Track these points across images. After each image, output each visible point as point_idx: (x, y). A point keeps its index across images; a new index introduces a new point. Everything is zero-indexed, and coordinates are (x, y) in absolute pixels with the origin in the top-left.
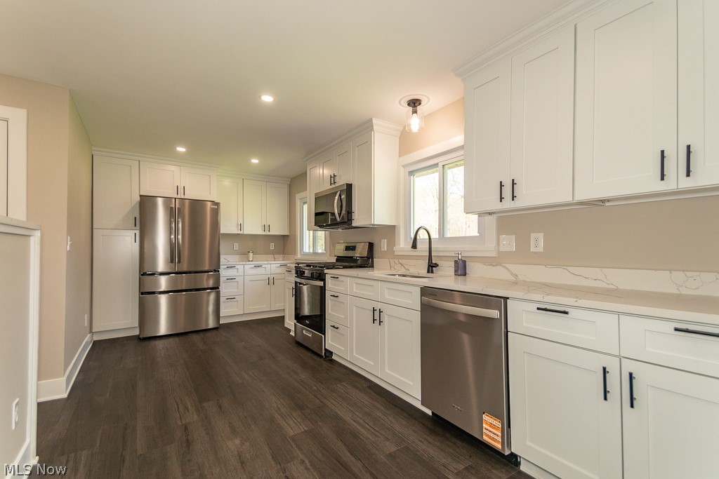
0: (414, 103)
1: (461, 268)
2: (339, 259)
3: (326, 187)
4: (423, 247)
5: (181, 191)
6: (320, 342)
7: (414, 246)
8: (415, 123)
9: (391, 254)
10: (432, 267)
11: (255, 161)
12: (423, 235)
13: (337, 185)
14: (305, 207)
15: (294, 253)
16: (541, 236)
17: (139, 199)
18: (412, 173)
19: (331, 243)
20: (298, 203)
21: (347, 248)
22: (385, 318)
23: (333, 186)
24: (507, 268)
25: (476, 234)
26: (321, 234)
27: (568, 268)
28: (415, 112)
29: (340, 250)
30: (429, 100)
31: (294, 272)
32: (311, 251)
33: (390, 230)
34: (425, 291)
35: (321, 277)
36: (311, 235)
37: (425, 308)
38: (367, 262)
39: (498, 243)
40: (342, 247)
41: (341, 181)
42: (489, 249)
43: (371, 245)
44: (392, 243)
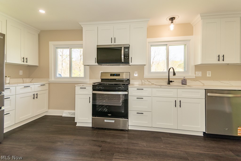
0: (172, 19)
8: (172, 27)
9: (141, 77)
10: (170, 82)
16: (210, 72)
22: (181, 104)
24: (200, 82)
27: (220, 81)
28: (172, 22)
30: (179, 17)
39: (195, 74)
42: (192, 76)
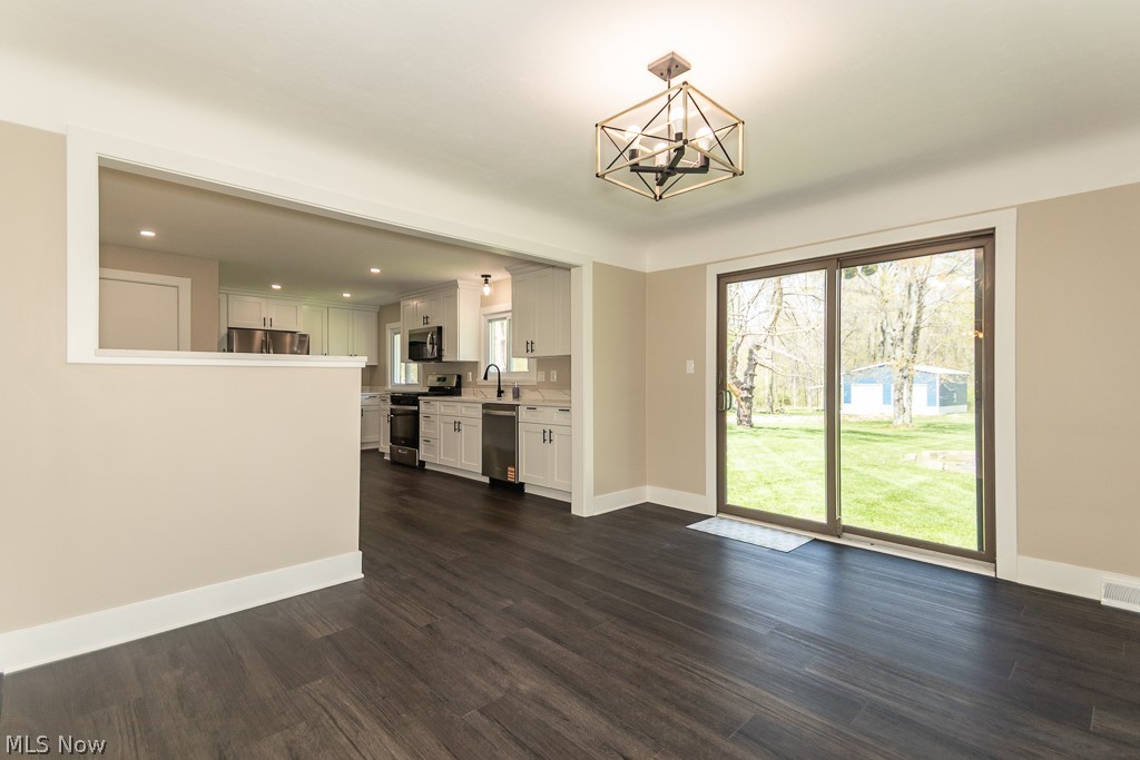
0: (486, 277)
1: (517, 393)
2: (432, 389)
3: (420, 325)
4: (493, 378)
5: (268, 322)
6: (414, 455)
7: (486, 378)
8: (487, 290)
9: (475, 384)
10: (500, 393)
11: (347, 295)
12: (492, 370)
13: (429, 326)
14: (398, 338)
15: (384, 383)
16: (556, 372)
17: (226, 331)
18: (490, 321)
19: (423, 375)
20: (389, 333)
21: (439, 379)
22: (463, 427)
23: (426, 326)
25: (527, 370)
26: (414, 366)
28: (487, 282)
29: (433, 381)
31: (389, 400)
32: (403, 382)
33: (474, 365)
34: (485, 406)
35: (416, 403)
36: (404, 367)
37: (485, 416)
38: (455, 391)
39: (536, 376)
40: (435, 378)
41: (434, 323)
42: (533, 380)
43: (459, 377)
44: (475, 376)
